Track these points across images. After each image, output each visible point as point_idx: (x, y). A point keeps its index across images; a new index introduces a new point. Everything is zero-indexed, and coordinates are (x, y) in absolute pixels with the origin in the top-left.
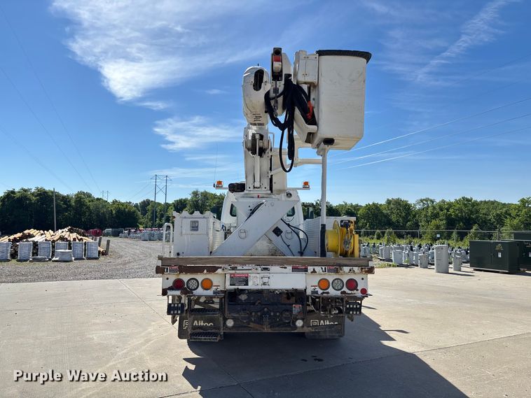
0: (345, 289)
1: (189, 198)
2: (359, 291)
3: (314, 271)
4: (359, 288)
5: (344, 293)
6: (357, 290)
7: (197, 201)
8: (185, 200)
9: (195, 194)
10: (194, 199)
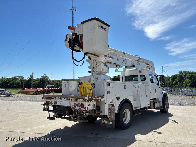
0: (80, 107)
1: (178, 74)
2: (84, 108)
3: (71, 100)
4: (84, 107)
5: (80, 108)
6: (83, 108)
7: (182, 75)
8: (176, 75)
9: (181, 72)
10: (180, 74)
